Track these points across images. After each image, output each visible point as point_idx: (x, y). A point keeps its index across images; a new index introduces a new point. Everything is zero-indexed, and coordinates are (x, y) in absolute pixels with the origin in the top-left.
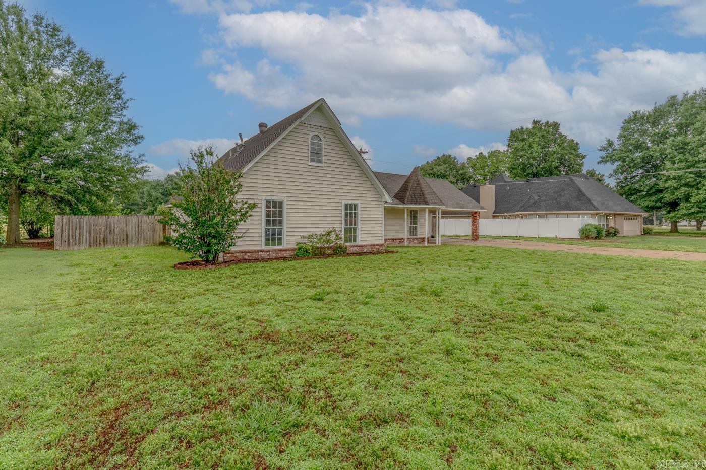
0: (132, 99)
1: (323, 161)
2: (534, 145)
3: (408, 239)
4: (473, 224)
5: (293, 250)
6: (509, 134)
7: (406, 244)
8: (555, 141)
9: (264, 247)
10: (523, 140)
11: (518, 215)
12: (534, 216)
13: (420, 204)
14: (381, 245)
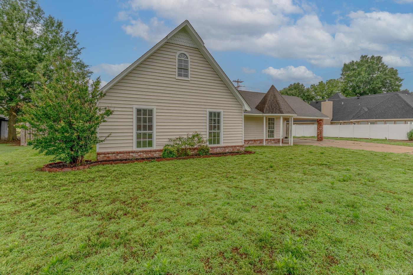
0: (84, 48)
1: (190, 76)
2: (363, 73)
3: (266, 140)
4: (318, 129)
5: (161, 151)
6: (343, 66)
7: (264, 144)
8: (379, 69)
9: (135, 149)
10: (354, 70)
11: (352, 122)
12: (367, 122)
13: (276, 113)
14: (241, 146)
